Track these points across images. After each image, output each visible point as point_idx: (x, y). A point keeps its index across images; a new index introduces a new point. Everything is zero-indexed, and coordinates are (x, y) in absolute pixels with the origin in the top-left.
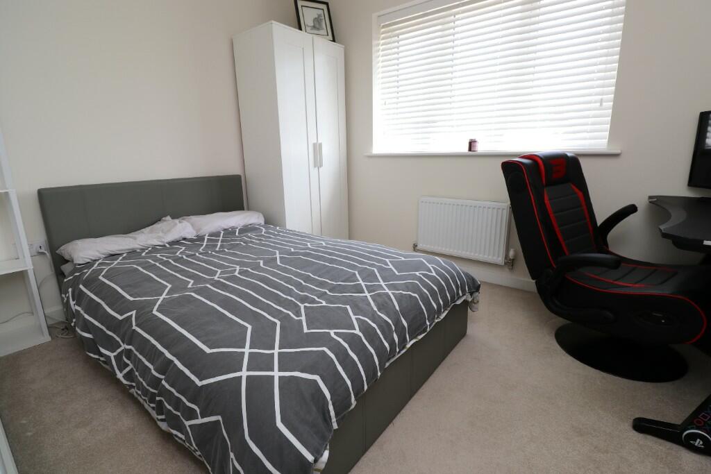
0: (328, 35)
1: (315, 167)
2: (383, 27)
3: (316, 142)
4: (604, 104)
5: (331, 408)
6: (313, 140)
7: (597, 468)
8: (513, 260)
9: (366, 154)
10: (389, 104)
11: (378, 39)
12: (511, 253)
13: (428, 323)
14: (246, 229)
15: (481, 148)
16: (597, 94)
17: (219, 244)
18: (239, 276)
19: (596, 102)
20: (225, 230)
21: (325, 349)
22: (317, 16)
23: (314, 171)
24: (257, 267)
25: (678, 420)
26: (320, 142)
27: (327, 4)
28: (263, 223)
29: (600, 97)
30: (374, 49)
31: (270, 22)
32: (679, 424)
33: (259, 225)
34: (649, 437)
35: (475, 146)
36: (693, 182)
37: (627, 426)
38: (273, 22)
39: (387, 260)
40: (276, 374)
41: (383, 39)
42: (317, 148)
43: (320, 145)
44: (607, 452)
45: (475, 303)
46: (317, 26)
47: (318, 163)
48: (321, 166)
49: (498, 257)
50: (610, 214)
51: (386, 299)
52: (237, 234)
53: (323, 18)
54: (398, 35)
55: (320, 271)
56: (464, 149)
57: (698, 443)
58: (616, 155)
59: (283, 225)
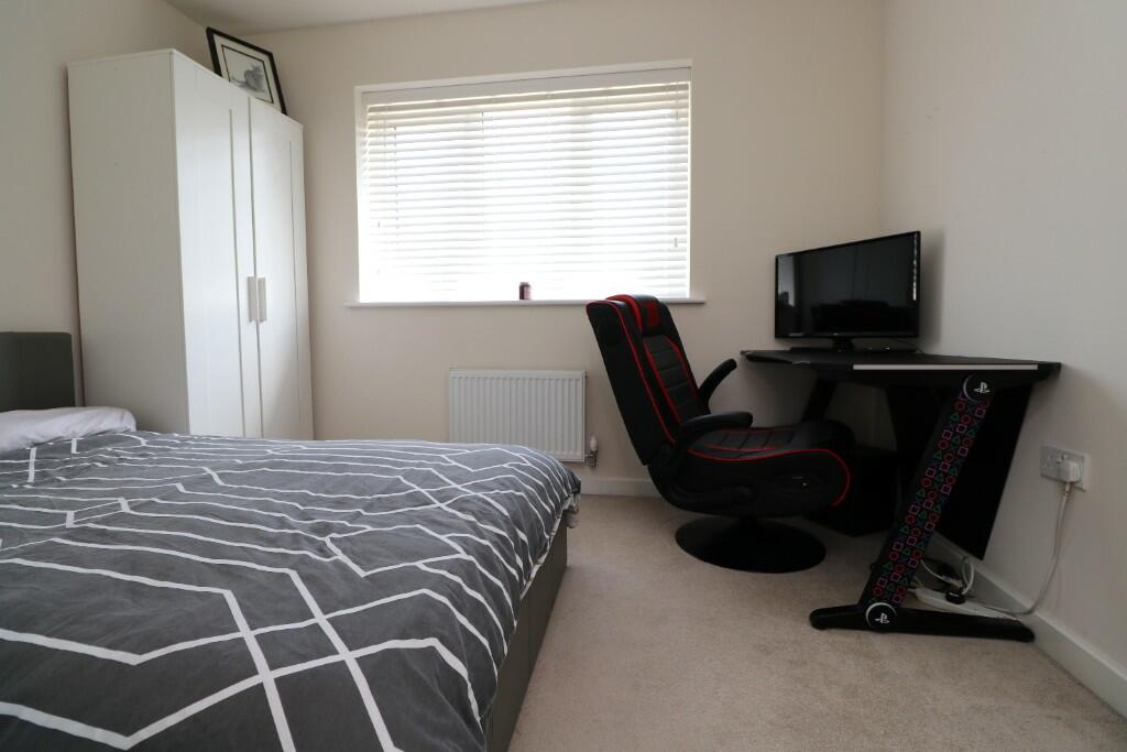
0: (273, 102)
1: (250, 321)
2: (372, 110)
3: (252, 275)
4: (679, 245)
5: (471, 695)
6: (246, 271)
7: (806, 686)
8: (596, 452)
9: (345, 304)
10: (386, 226)
11: (364, 126)
12: (593, 443)
13: (547, 537)
14: (91, 442)
15: (536, 295)
16: (670, 233)
17: (32, 471)
18: (133, 512)
19: (670, 242)
20: (36, 444)
21: (425, 591)
22: (251, 69)
23: (249, 329)
24: (176, 494)
25: (854, 600)
26: (259, 276)
27: (270, 55)
28: (132, 427)
29: (672, 237)
30: (359, 139)
31: (169, 50)
32: (856, 603)
33: (127, 431)
34: (834, 631)
35: (528, 293)
36: (780, 333)
37: (806, 628)
38: (175, 51)
39: (443, 456)
40: (348, 657)
41: (371, 127)
42: (256, 288)
43: (262, 282)
44: (805, 663)
45: (574, 513)
46: (253, 84)
47: (257, 313)
48: (262, 319)
49: (576, 450)
50: (707, 376)
51: (480, 503)
52: (74, 450)
53: (263, 74)
54: (395, 126)
55: (320, 485)
56: (513, 296)
57: (883, 618)
58: (701, 304)
59: (185, 429)
